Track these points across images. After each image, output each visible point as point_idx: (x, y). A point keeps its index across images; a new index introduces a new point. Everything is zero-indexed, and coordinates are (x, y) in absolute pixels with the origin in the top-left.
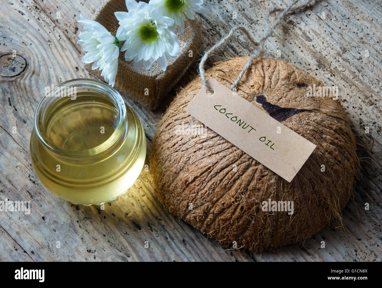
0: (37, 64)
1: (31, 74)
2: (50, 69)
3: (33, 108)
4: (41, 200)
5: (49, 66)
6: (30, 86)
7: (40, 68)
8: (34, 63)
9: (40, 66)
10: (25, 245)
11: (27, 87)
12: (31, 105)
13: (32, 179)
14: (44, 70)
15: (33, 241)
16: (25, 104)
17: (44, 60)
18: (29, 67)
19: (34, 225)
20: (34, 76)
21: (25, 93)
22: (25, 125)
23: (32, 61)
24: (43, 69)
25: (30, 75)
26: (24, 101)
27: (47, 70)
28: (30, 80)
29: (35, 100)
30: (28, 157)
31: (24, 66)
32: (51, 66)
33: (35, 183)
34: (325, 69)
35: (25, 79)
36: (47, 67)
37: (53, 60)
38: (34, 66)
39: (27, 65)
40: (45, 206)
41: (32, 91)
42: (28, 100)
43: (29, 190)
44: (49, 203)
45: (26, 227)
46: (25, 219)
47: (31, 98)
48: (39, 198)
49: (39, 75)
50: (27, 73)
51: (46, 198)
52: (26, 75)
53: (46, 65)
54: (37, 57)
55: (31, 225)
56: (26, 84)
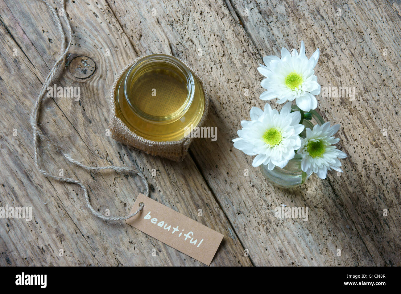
0: (104, 69)
1: (99, 77)
2: (114, 75)
3: (98, 111)
4: (98, 195)
5: (114, 72)
6: (97, 89)
7: (107, 72)
8: (102, 67)
9: (106, 71)
10: (83, 231)
11: (95, 89)
12: (96, 107)
13: (93, 175)
14: (110, 75)
15: (90, 228)
16: (92, 105)
17: (110, 66)
18: (98, 70)
19: (91, 215)
20: (101, 80)
21: (92, 96)
22: (91, 125)
23: (101, 65)
24: (109, 74)
25: (98, 79)
26: (91, 102)
27: (112, 76)
28: (98, 82)
29: (100, 103)
30: (90, 155)
31: (94, 69)
32: (116, 72)
33: (95, 178)
34: (346, 107)
35: (94, 82)
36: (113, 73)
37: (118, 67)
38: (102, 70)
39: (96, 68)
40: (101, 200)
41: (98, 94)
42: (95, 102)
43: (90, 184)
44: (104, 197)
45: (85, 215)
46: (85, 209)
47: (97, 100)
48: (97, 192)
49: (105, 80)
51: (102, 193)
52: (95, 78)
53: (112, 70)
54: (105, 62)
55: (89, 214)
56: (94, 87)
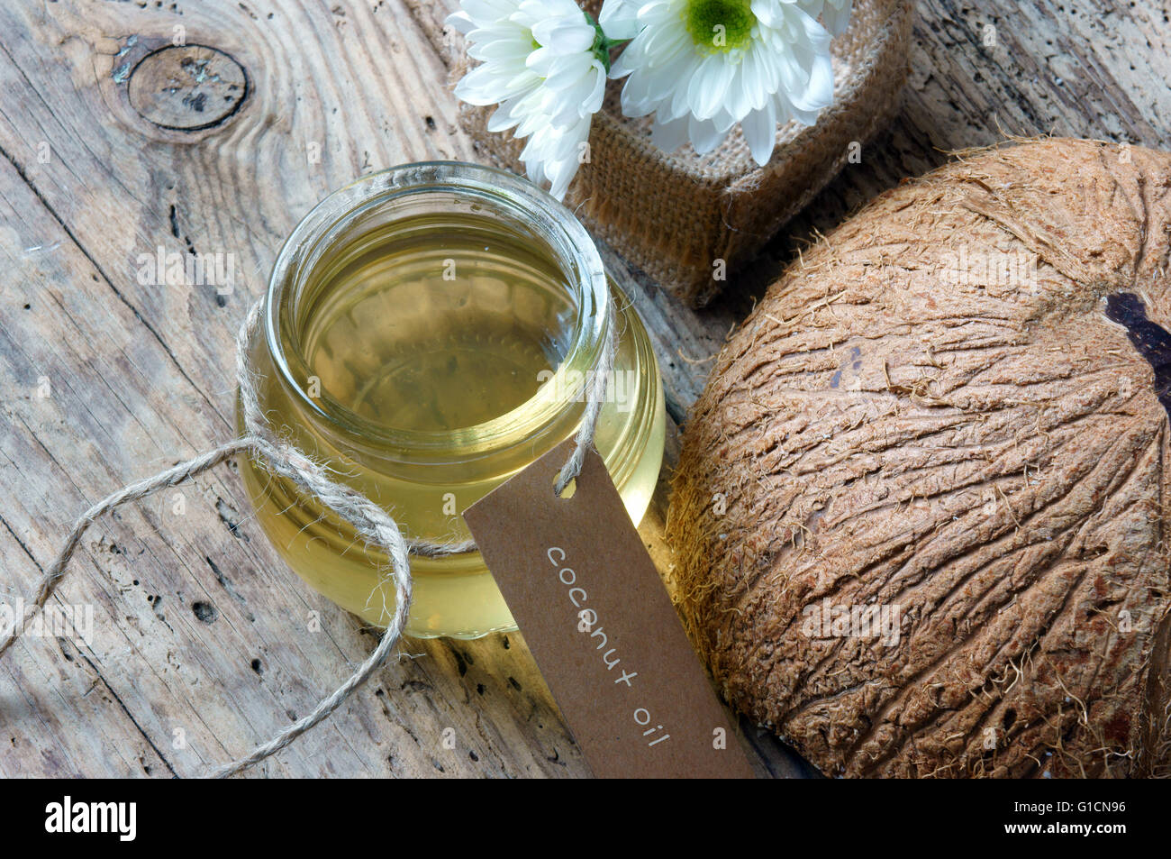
0: (284, 92)
1: (261, 123)
2: (329, 115)
3: (254, 254)
4: (254, 598)
5: (328, 104)
6: (253, 172)
7: (295, 105)
8: (275, 84)
9: (294, 100)
10: (180, 758)
11: (242, 173)
12: (249, 241)
13: (228, 517)
14: (310, 116)
15: (212, 746)
16: (227, 233)
17: (311, 79)
18: (255, 99)
19: (218, 687)
20: (270, 135)
21: (231, 196)
22: (221, 312)
23: (268, 79)
24: (304, 110)
25: (255, 131)
26: (226, 222)
27: (320, 117)
28: (255, 149)
29: (264, 223)
30: (218, 433)
31: (238, 94)
32: (337, 104)
33: (238, 531)
35: (238, 141)
36: (322, 108)
37: (343, 83)
38: (276, 97)
39: (248, 91)
40: (266, 619)
41: (256, 191)
42: (242, 220)
43: (215, 555)
44: (281, 611)
45: (192, 689)
46: (190, 661)
47: (253, 214)
48: (247, 588)
49: (289, 133)
50: (247, 122)
51: (273, 590)
52: (241, 128)
53: (317, 96)
54: (288, 64)
55: (208, 684)
56: (237, 162)
